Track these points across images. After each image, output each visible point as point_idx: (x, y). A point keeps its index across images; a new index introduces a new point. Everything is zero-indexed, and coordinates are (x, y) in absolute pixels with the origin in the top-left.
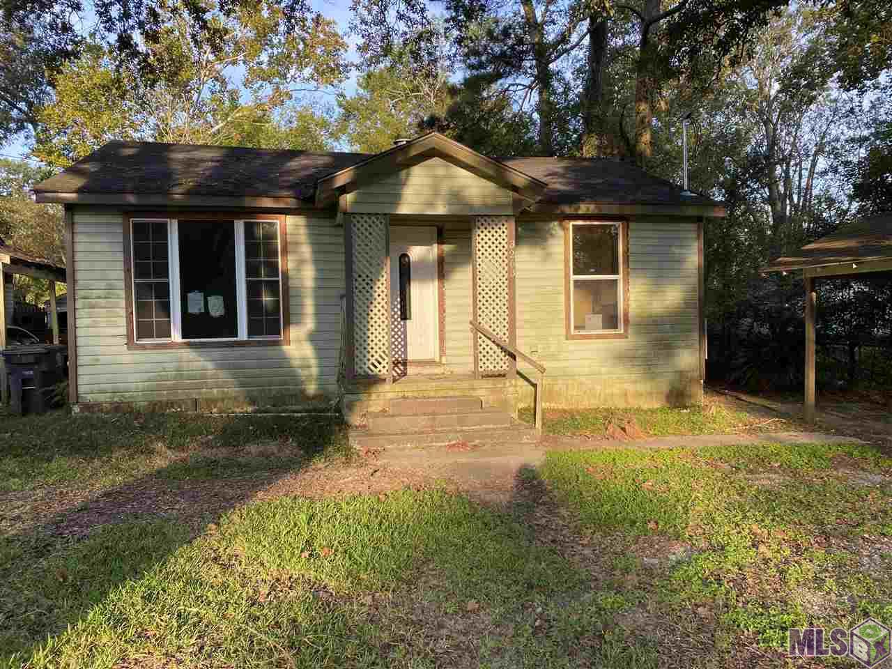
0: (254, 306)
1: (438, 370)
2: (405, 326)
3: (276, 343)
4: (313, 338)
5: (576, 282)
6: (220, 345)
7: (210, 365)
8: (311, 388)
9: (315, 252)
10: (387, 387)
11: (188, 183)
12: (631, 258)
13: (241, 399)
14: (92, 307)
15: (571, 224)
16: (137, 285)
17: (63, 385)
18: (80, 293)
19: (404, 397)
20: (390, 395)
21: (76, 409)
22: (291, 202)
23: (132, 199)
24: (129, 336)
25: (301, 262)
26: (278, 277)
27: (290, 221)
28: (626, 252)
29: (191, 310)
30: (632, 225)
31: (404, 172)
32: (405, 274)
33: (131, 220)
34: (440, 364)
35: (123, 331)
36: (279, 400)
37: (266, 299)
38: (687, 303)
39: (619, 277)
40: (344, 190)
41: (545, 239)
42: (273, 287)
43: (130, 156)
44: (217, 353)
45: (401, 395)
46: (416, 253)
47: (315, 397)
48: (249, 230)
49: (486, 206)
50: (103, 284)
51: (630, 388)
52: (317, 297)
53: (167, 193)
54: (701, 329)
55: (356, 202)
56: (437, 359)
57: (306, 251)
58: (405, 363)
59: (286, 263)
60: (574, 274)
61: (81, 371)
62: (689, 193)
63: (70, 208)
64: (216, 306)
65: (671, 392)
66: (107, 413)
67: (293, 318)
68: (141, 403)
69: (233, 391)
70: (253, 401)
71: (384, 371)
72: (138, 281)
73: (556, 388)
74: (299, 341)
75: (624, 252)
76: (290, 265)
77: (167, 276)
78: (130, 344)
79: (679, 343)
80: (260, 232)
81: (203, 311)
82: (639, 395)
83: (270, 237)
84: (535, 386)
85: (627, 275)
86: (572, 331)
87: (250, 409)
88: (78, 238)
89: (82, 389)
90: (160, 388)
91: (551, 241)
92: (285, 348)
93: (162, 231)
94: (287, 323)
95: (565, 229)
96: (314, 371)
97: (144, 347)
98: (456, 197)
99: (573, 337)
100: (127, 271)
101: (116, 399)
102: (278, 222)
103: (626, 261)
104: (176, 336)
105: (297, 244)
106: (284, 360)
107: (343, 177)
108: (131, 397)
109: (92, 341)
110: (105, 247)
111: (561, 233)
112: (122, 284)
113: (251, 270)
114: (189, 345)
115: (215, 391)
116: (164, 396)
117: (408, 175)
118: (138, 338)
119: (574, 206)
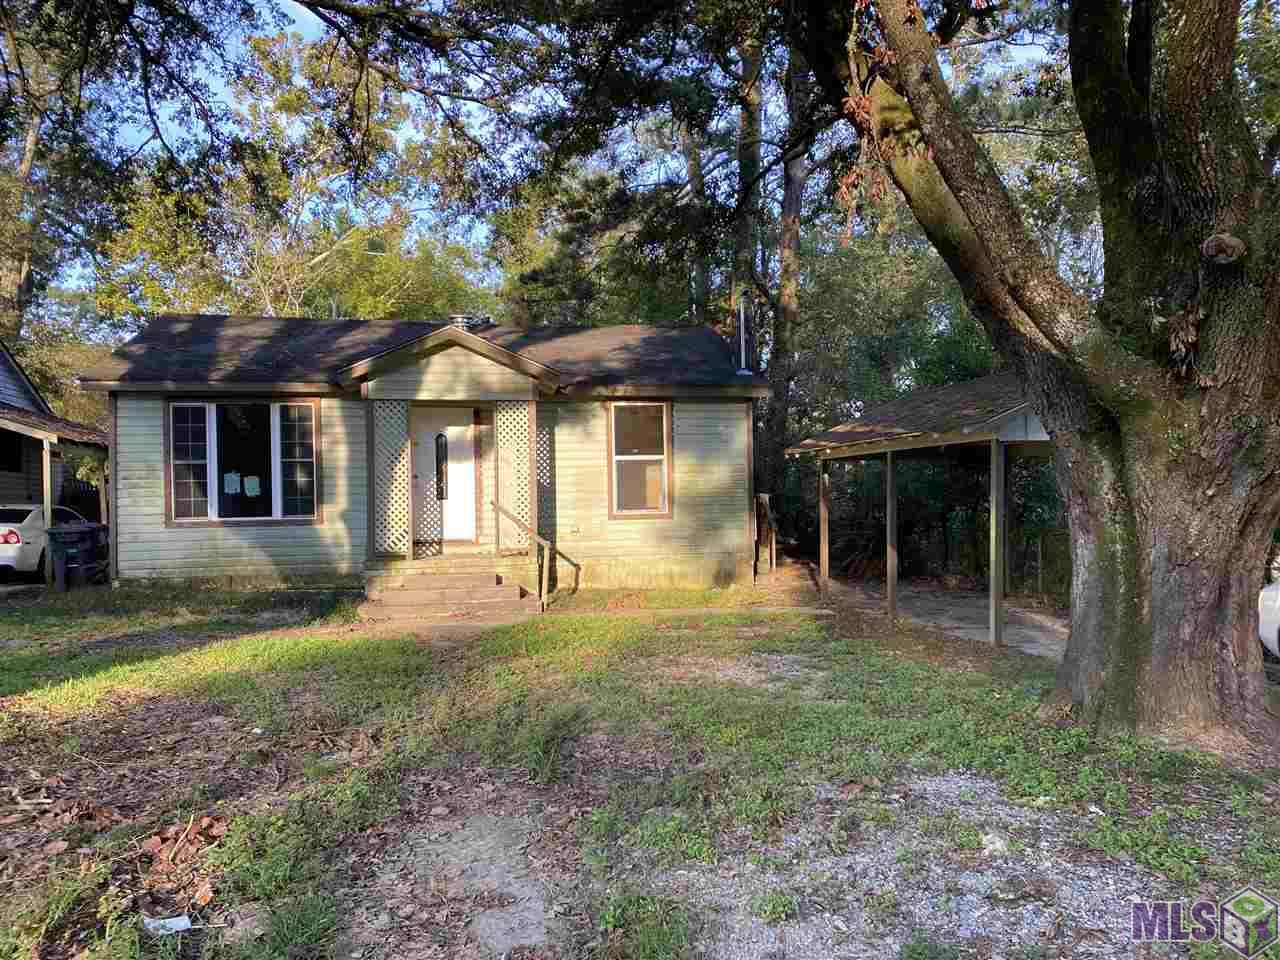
0: (289, 486)
1: (475, 550)
2: (441, 506)
3: (309, 523)
4: (345, 517)
5: (618, 462)
6: (258, 524)
7: (245, 544)
8: (344, 567)
9: (348, 434)
10: (407, 563)
11: (228, 366)
12: (676, 439)
13: (275, 575)
14: (135, 487)
15: (614, 404)
16: (175, 466)
17: (104, 563)
18: (121, 474)
19: (423, 574)
20: (409, 572)
21: (116, 584)
22: (324, 388)
23: (170, 386)
24: (168, 516)
25: (335, 443)
26: (312, 457)
27: (324, 402)
28: (671, 429)
29: (226, 491)
30: (677, 406)
31: (424, 361)
32: (442, 453)
33: (171, 404)
34: (476, 543)
35: (161, 509)
36: (312, 578)
37: (301, 479)
38: (735, 483)
39: (664, 457)
40: (364, 378)
41: (587, 420)
42: (308, 468)
43: (181, 334)
44: (253, 530)
45: (420, 571)
46: (452, 432)
47: (348, 576)
48: (285, 411)
49: (505, 391)
50: (142, 465)
51: (676, 569)
52: (350, 478)
53: (204, 379)
54: (751, 510)
55: (377, 390)
56: (474, 539)
57: (339, 430)
58: (440, 543)
59: (320, 443)
60: (617, 454)
61: (121, 548)
62: (746, 372)
63: (114, 395)
64: (252, 486)
65: (719, 572)
66: (146, 588)
67: (325, 498)
68: (177, 579)
69: (269, 568)
70: (286, 579)
71: (404, 549)
72: (178, 462)
73: (598, 569)
74: (332, 521)
75: (668, 434)
76: (324, 447)
77: (204, 457)
78: (168, 523)
79: (727, 525)
80: (294, 414)
81: (239, 491)
82: (683, 576)
83: (305, 418)
84: (578, 567)
85: (672, 454)
86: (615, 511)
87: (283, 586)
88: (120, 422)
89: (122, 565)
90: (196, 565)
91: (593, 422)
92: (318, 527)
93: (200, 415)
94: (321, 501)
95: (607, 410)
96: (347, 549)
97: (180, 525)
98: (475, 383)
99: (615, 518)
100: (167, 453)
101: (154, 575)
102: (312, 404)
103: (671, 440)
104: (213, 514)
105: (331, 425)
106: (316, 541)
107: (361, 368)
108: (170, 573)
109: (130, 520)
110: (145, 430)
111: (603, 413)
112: (161, 466)
113: (287, 451)
114: (225, 524)
115: (250, 568)
116: (200, 572)
117: (428, 364)
118: (177, 516)
119: (612, 388)
